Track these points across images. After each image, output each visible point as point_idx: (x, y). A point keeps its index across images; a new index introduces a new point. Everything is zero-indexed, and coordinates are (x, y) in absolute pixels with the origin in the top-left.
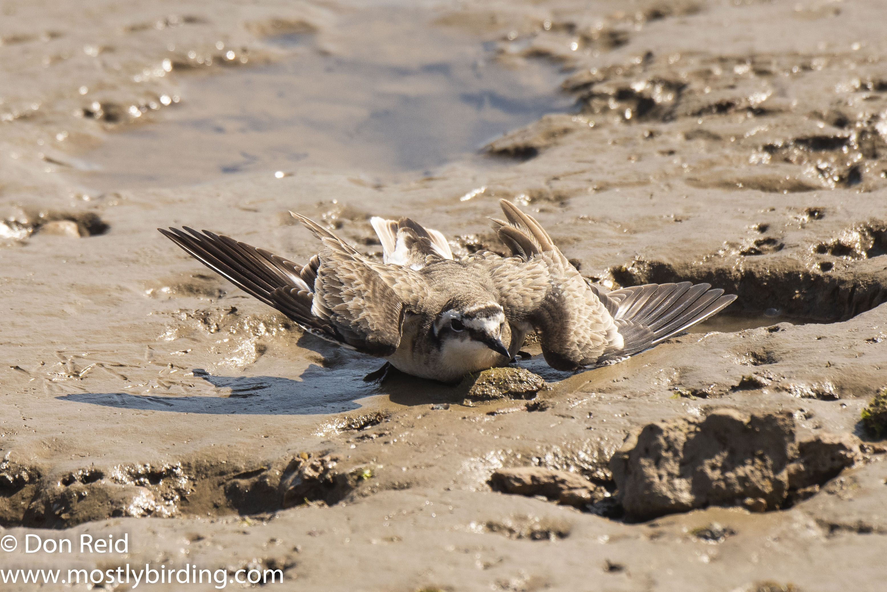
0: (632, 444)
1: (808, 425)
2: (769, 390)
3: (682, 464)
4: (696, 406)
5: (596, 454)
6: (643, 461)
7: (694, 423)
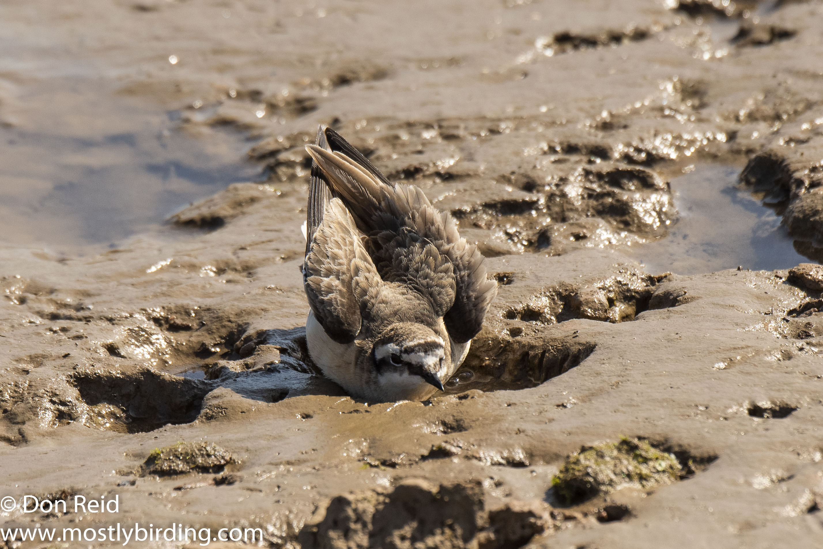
0: (320, 517)
1: (498, 493)
2: (459, 458)
3: (372, 535)
4: (385, 477)
5: (285, 527)
6: (332, 534)
7: (382, 494)
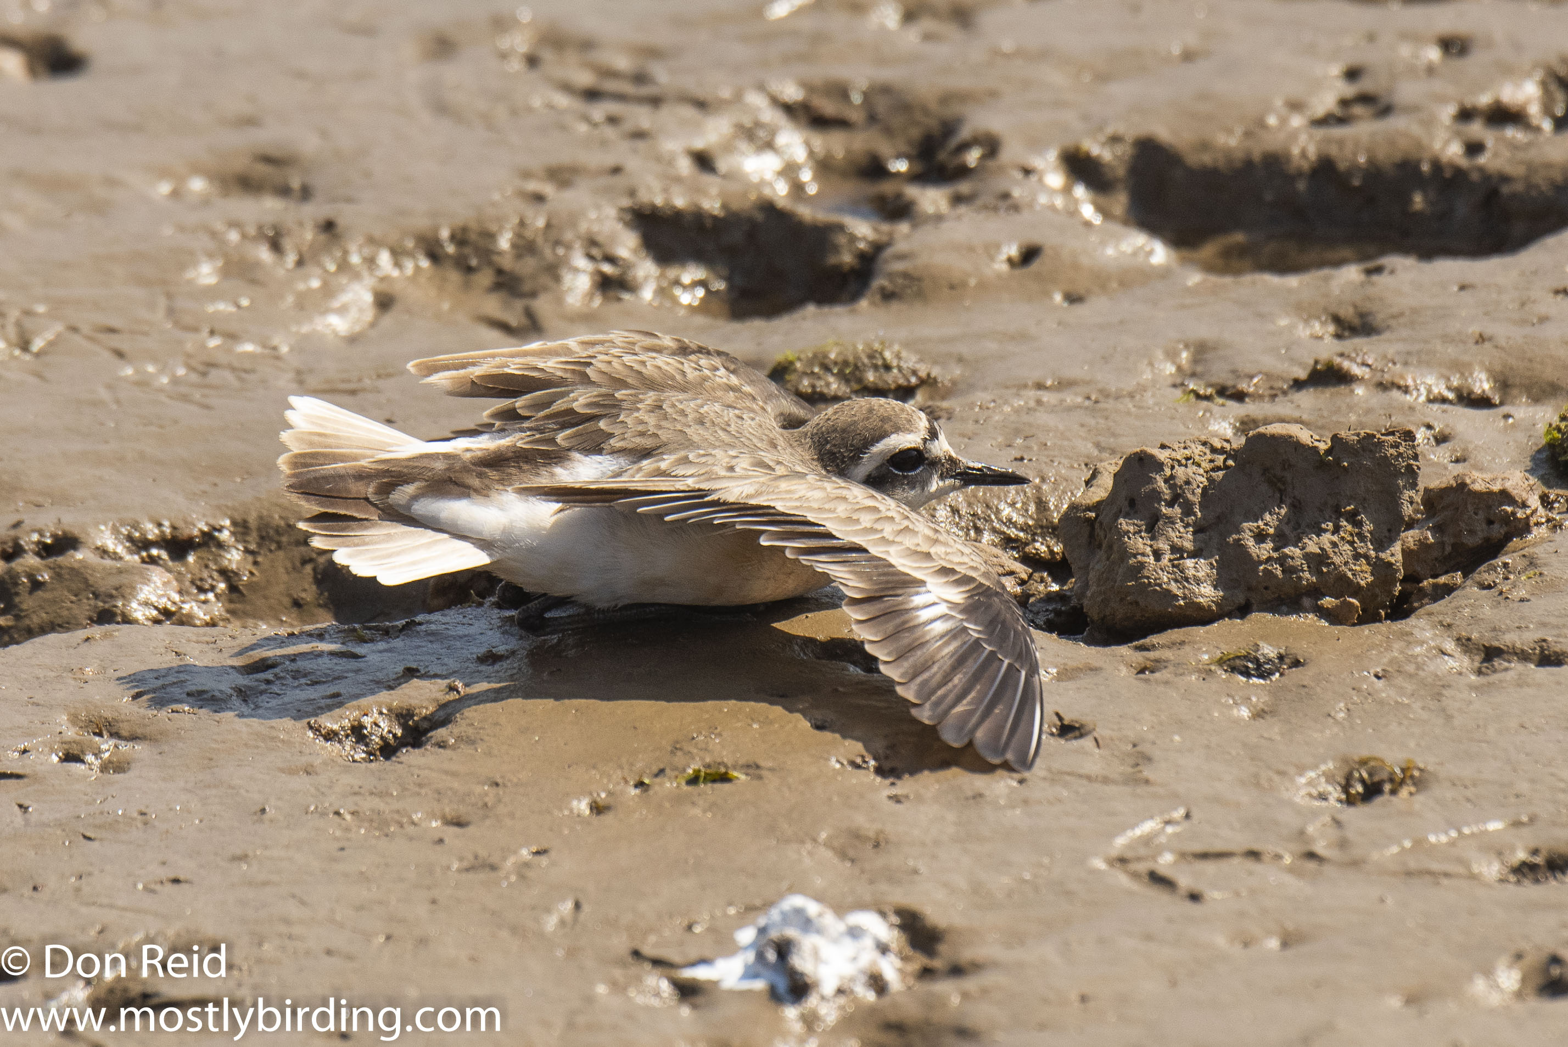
0: (1102, 490)
1: (1440, 455)
2: (1367, 386)
3: (1199, 530)
4: (1224, 418)
5: (1032, 508)
6: (1125, 524)
7: (1222, 451)
